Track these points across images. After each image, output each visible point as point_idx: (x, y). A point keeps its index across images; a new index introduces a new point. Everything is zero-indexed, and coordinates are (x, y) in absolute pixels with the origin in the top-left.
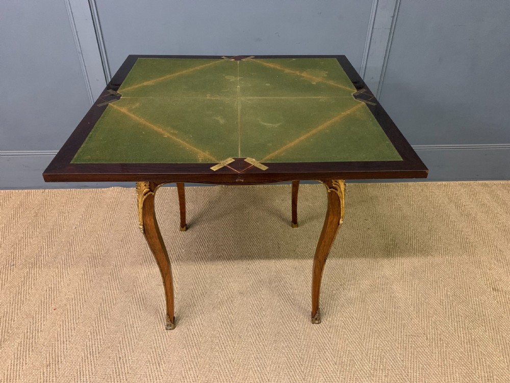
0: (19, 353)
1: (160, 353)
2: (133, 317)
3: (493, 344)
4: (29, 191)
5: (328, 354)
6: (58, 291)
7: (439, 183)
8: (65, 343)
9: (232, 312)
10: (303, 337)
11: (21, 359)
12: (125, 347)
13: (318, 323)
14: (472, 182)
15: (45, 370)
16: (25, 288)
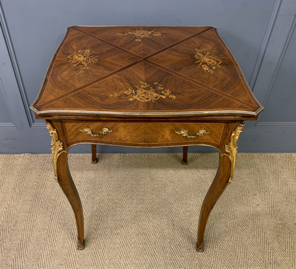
13: (202, 252)
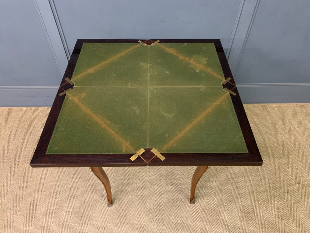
0: (27, 219)
1: (105, 221)
2: (89, 198)
3: (292, 219)
4: (22, 107)
5: (198, 224)
6: (45, 180)
7: (274, 105)
8: (52, 213)
9: (145, 195)
10: (184, 212)
11: (29, 223)
12: (85, 217)
14: (295, 104)
15: (42, 230)
16: (27, 177)
